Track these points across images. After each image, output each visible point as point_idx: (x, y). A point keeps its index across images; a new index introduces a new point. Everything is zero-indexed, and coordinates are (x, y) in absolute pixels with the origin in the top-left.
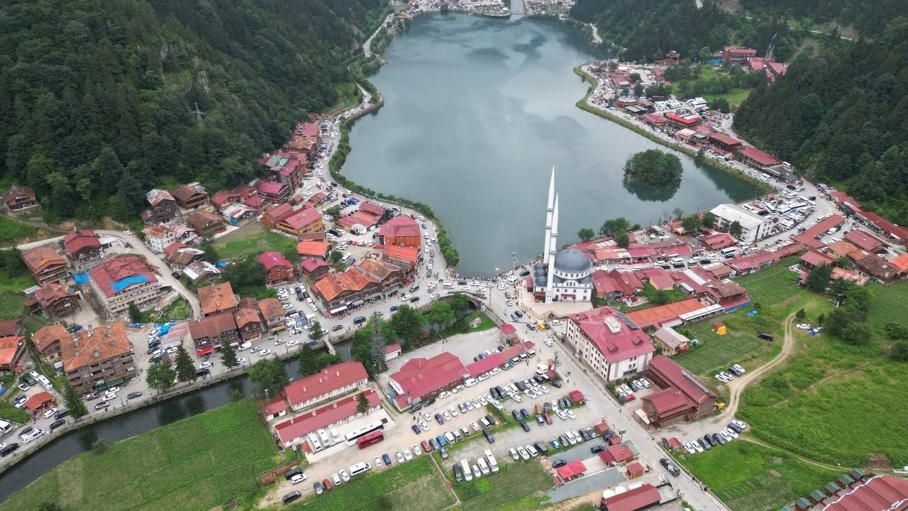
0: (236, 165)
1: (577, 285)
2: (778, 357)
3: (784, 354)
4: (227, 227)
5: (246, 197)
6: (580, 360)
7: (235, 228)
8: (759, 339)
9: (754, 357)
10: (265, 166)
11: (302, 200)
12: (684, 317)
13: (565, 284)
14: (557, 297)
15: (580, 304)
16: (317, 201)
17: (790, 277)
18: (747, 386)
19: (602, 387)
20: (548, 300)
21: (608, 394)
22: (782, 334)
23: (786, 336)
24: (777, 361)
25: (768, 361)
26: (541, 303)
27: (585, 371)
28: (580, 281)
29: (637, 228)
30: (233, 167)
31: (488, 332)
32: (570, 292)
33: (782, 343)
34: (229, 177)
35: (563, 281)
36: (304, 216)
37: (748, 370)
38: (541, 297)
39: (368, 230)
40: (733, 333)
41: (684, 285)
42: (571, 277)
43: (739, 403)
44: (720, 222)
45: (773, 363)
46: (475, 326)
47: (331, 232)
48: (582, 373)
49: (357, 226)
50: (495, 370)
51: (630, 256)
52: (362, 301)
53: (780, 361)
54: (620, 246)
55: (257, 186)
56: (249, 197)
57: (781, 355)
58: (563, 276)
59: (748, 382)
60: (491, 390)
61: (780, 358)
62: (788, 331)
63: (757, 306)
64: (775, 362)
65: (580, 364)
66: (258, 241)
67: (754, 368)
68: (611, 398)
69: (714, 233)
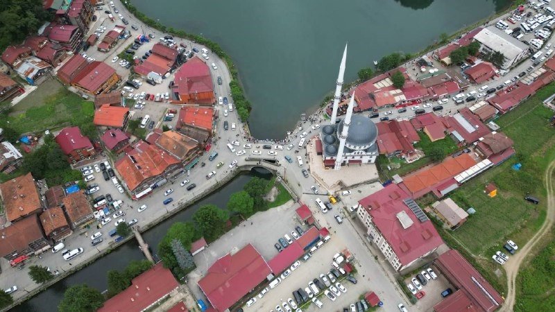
0: (16, 20)
1: (364, 153)
2: (544, 225)
3: (549, 221)
4: (25, 87)
5: (38, 49)
6: (371, 243)
7: (33, 88)
8: (526, 202)
9: (524, 227)
10: (50, 10)
11: (97, 39)
12: (459, 178)
13: (353, 154)
14: (344, 162)
15: (366, 167)
16: (111, 40)
17: (545, 114)
18: (520, 268)
19: (394, 280)
20: (338, 167)
21: (399, 289)
22: (545, 194)
23: (548, 196)
24: (544, 230)
25: (535, 230)
26: (330, 169)
27: (376, 258)
28: (366, 151)
29: (407, 59)
30: (13, 22)
31: (285, 206)
32: (357, 158)
33: (546, 206)
34: (13, 33)
35: (351, 151)
36: (98, 75)
37: (521, 244)
38: (330, 164)
39: (164, 77)
40: (502, 194)
41: (456, 134)
42: (359, 149)
43: (516, 291)
44: (481, 48)
45: (540, 234)
46: (273, 199)
47: (128, 84)
48: (373, 258)
49: (153, 75)
50: (296, 264)
51: (405, 99)
52: (165, 180)
53: (546, 231)
54: (395, 87)
55: (47, 35)
56: (41, 49)
57: (546, 222)
58: (352, 147)
59: (520, 261)
60: (293, 293)
61: (546, 226)
62: (550, 189)
63: (520, 158)
64: (542, 233)
65: (371, 248)
66: (57, 107)
67: (525, 242)
68: (402, 293)
69: (478, 62)
